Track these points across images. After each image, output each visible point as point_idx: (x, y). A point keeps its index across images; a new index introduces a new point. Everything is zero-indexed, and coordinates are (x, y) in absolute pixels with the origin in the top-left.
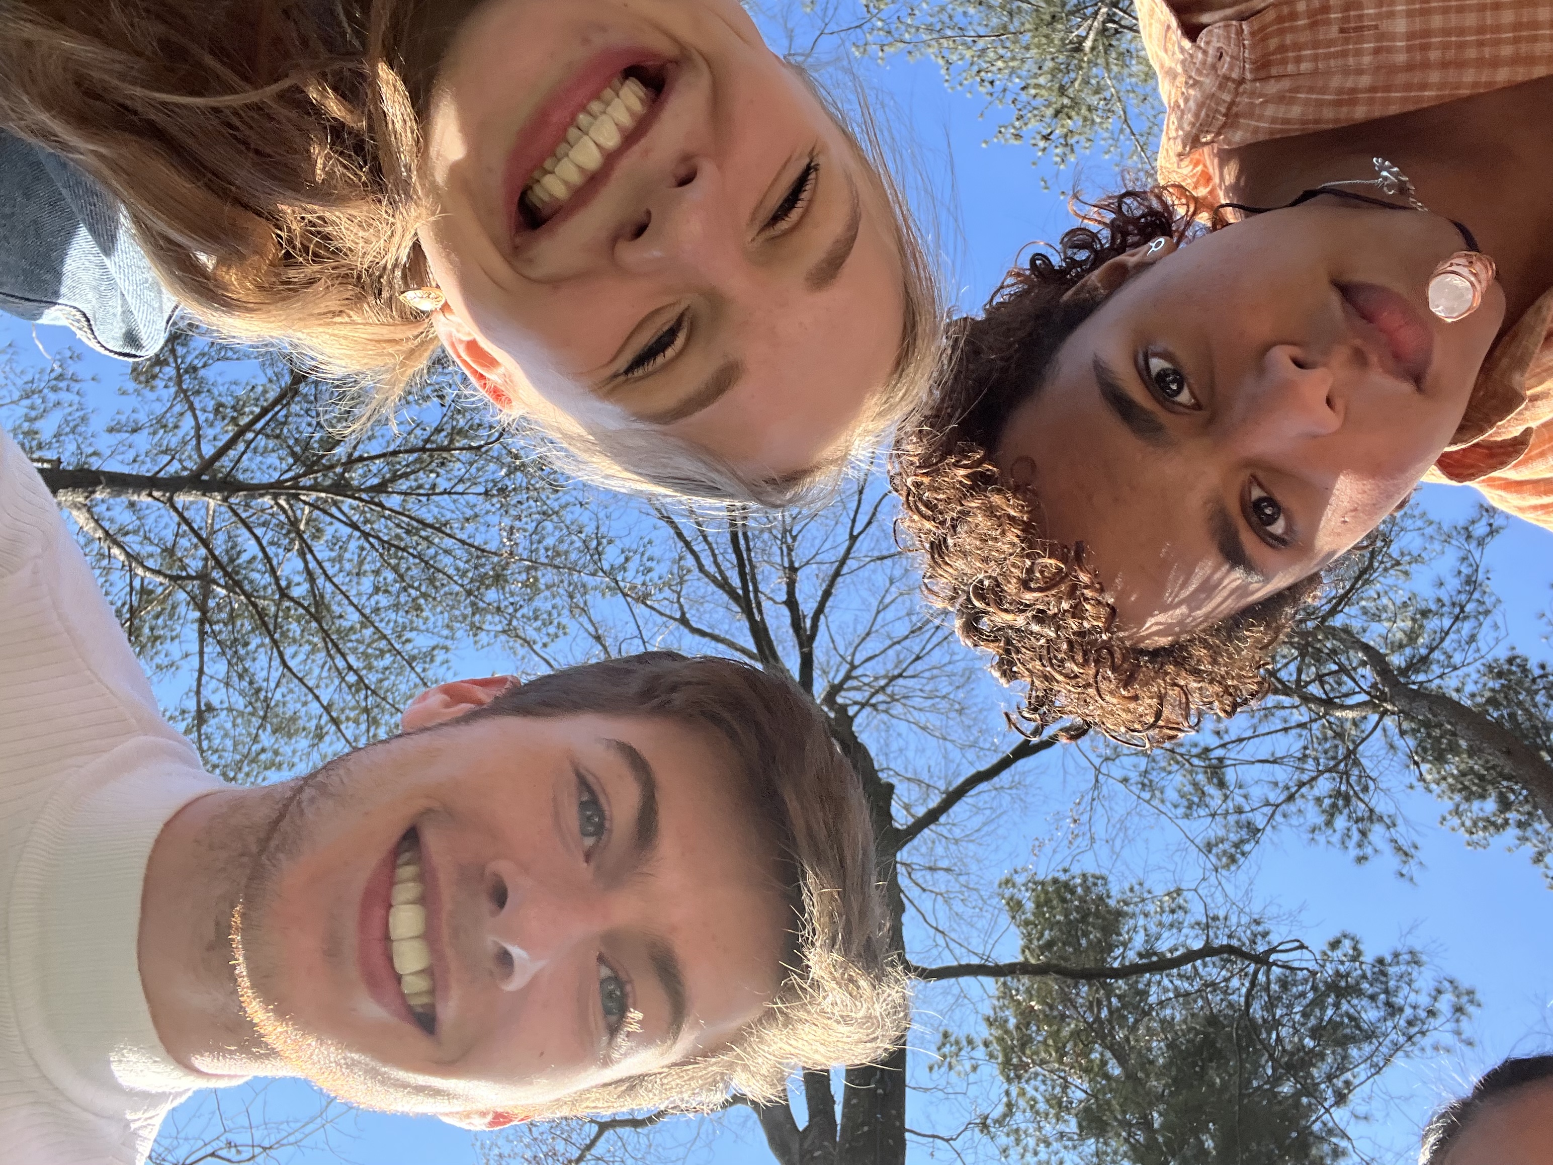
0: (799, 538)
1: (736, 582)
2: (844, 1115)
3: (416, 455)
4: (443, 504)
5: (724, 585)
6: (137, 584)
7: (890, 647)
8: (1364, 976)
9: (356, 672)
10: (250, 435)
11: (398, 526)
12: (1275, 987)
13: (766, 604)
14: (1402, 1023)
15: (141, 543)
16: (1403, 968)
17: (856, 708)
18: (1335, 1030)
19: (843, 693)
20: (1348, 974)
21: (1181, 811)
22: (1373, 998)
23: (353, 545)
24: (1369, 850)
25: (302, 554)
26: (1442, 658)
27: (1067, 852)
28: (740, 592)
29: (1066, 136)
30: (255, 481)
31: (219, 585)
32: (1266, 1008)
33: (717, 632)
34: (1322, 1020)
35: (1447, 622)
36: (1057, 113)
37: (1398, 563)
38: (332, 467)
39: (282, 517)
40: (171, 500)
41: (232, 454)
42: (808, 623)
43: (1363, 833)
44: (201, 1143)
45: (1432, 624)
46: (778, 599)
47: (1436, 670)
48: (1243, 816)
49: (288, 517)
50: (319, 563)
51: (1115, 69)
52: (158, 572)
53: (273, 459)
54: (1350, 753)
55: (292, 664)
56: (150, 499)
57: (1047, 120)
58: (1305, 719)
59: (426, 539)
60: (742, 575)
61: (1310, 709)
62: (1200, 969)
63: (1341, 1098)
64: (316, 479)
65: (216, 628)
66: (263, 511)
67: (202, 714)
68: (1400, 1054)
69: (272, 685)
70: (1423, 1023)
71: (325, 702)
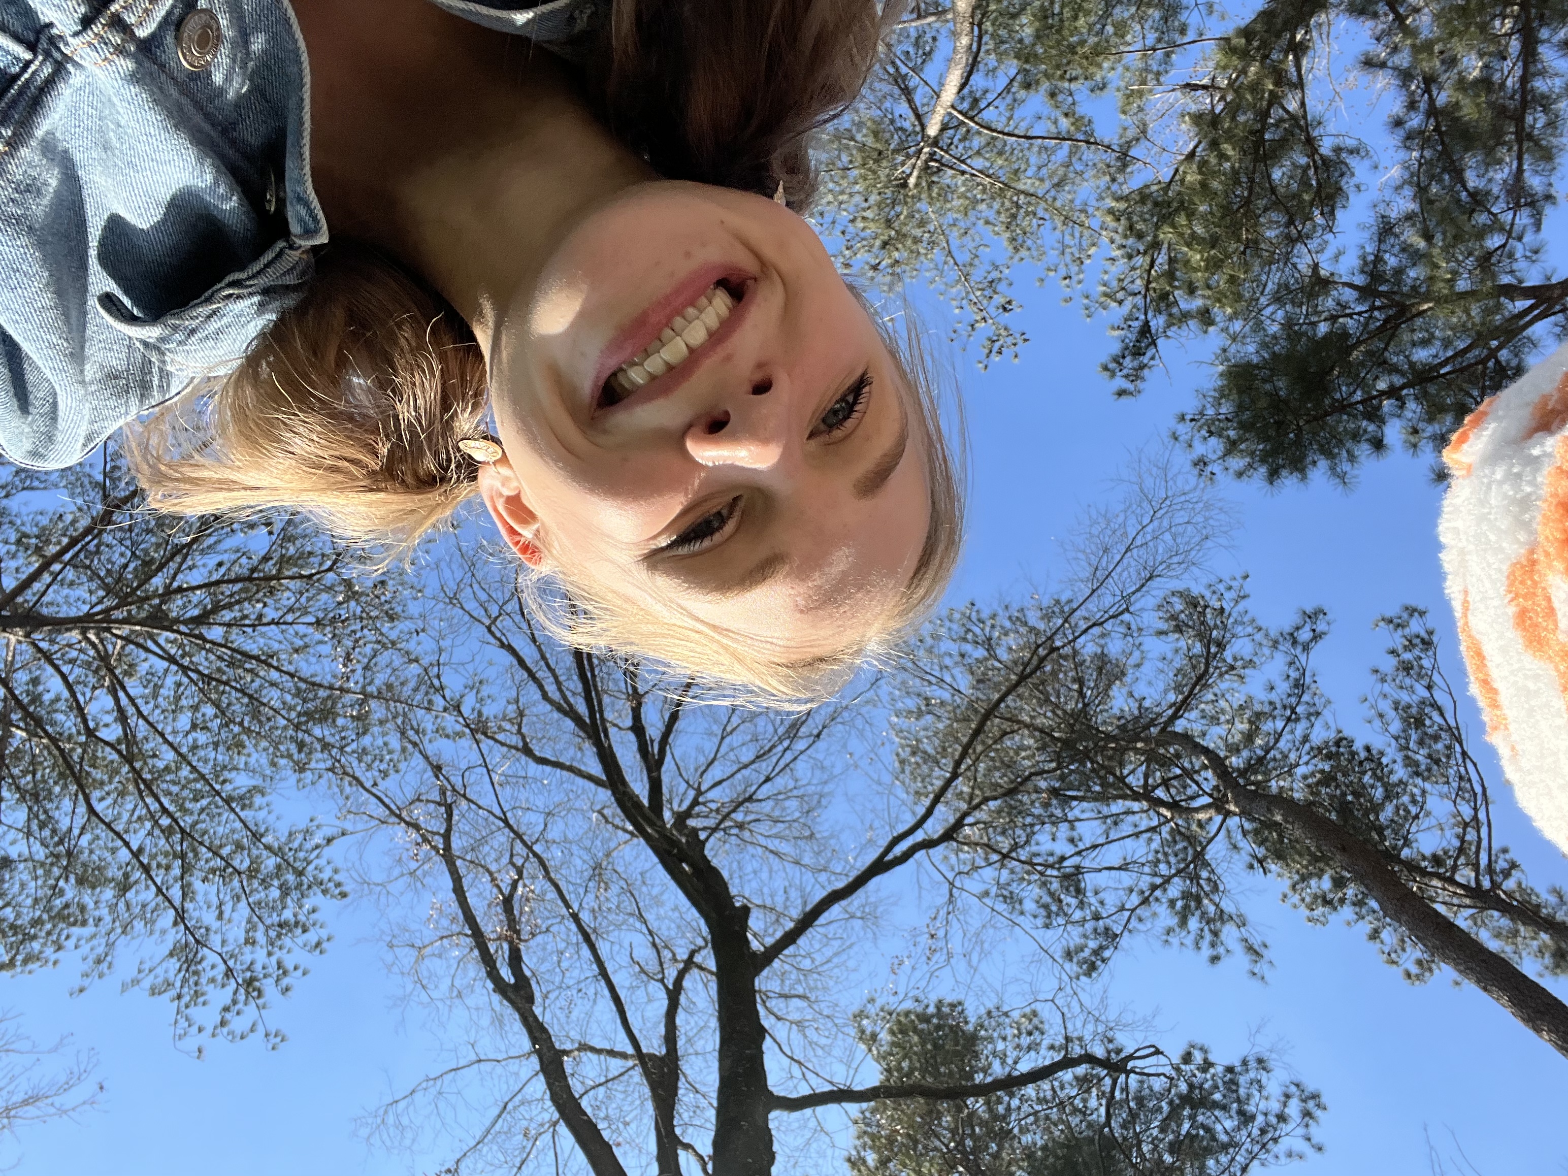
1: (582, 708)
3: (239, 586)
4: (270, 634)
5: (570, 712)
7: (739, 770)
8: (1217, 1086)
9: (170, 815)
10: (56, 567)
11: (220, 658)
12: (1133, 1104)
13: (612, 731)
16: (1252, 1074)
17: (707, 832)
18: (1192, 1142)
19: (692, 820)
20: (1201, 1086)
21: (1040, 922)
23: (170, 681)
24: (1221, 950)
25: (113, 692)
26: (1279, 757)
27: (925, 968)
28: (587, 718)
29: (893, 266)
30: (61, 615)
31: (18, 727)
32: (1125, 1126)
34: (1179, 1134)
35: (1280, 724)
36: (885, 244)
37: (1232, 668)
38: (147, 598)
39: (92, 652)
41: (37, 586)
42: (655, 748)
43: (1215, 934)
45: (1268, 726)
46: (624, 726)
48: (1101, 922)
49: (97, 651)
50: (132, 700)
51: (938, 203)
53: (82, 592)
54: (1198, 855)
55: (99, 807)
57: (875, 250)
58: (1155, 823)
59: (251, 671)
60: (588, 702)
61: (1158, 814)
64: (129, 612)
66: (70, 646)
68: (1256, 1163)
69: (76, 832)
70: (1275, 1130)
71: (135, 848)
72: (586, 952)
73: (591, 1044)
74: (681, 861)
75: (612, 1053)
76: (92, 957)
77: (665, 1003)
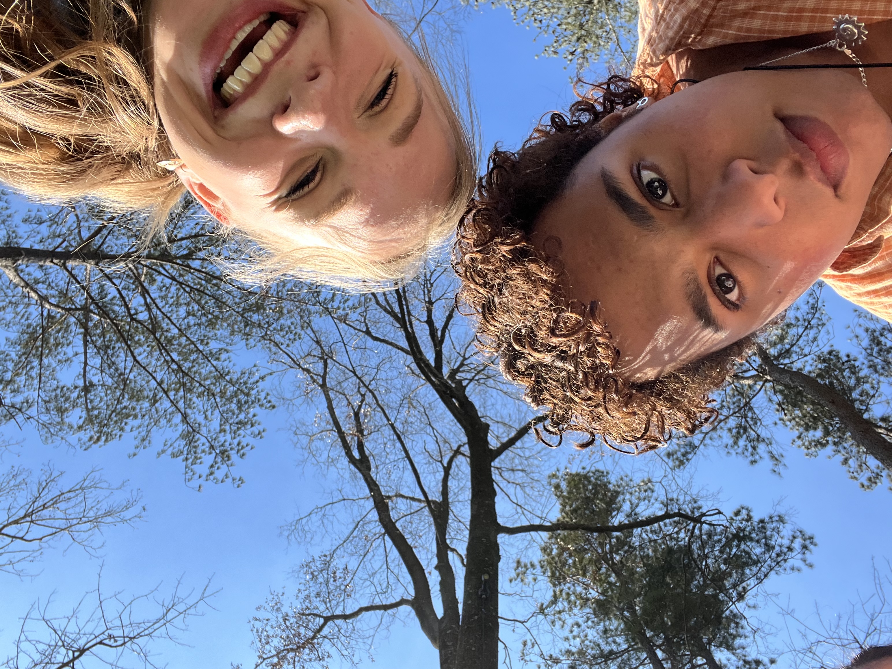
0: (434, 285)
1: (397, 310)
2: (464, 610)
5: (392, 313)
6: (45, 314)
8: (754, 530)
9: (176, 363)
11: (199, 278)
12: (704, 537)
13: (415, 322)
14: (774, 555)
15: (47, 289)
16: (774, 524)
17: (467, 381)
18: (737, 559)
19: (459, 374)
20: (744, 530)
22: (758, 541)
24: (757, 457)
25: (143, 295)
26: (798, 350)
28: (400, 315)
29: (583, 53)
30: (114, 253)
31: (94, 313)
32: (699, 548)
33: (387, 338)
34: (730, 554)
35: (801, 330)
36: (579, 39)
38: (159, 245)
39: (131, 274)
40: (64, 264)
41: (100, 237)
42: (439, 333)
43: (754, 448)
44: (93, 636)
45: (793, 331)
46: (422, 320)
47: (794, 357)
49: (134, 273)
50: (153, 300)
51: (612, 14)
52: (57, 306)
53: (124, 240)
54: (747, 404)
55: (139, 358)
56: (52, 264)
57: (572, 43)
59: (216, 285)
60: (401, 306)
62: (663, 527)
63: (741, 597)
64: (149, 252)
65: (94, 339)
67: (88, 388)
68: (773, 572)
69: (128, 371)
70: (785, 555)
71: (158, 380)
72: (398, 445)
73: (402, 493)
74: (452, 397)
75: (413, 499)
76: (140, 438)
77: (443, 473)
